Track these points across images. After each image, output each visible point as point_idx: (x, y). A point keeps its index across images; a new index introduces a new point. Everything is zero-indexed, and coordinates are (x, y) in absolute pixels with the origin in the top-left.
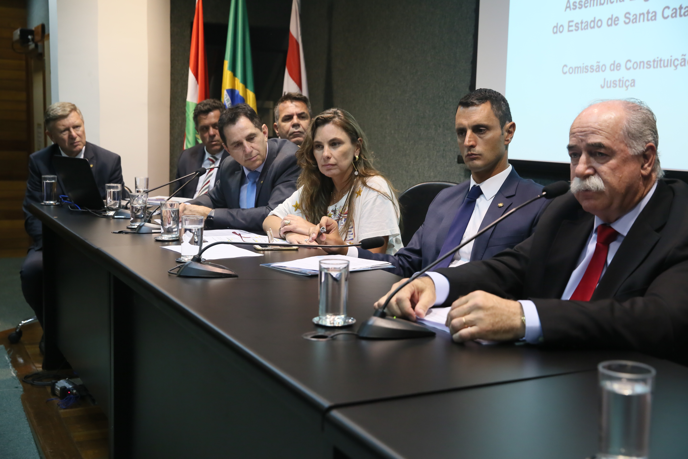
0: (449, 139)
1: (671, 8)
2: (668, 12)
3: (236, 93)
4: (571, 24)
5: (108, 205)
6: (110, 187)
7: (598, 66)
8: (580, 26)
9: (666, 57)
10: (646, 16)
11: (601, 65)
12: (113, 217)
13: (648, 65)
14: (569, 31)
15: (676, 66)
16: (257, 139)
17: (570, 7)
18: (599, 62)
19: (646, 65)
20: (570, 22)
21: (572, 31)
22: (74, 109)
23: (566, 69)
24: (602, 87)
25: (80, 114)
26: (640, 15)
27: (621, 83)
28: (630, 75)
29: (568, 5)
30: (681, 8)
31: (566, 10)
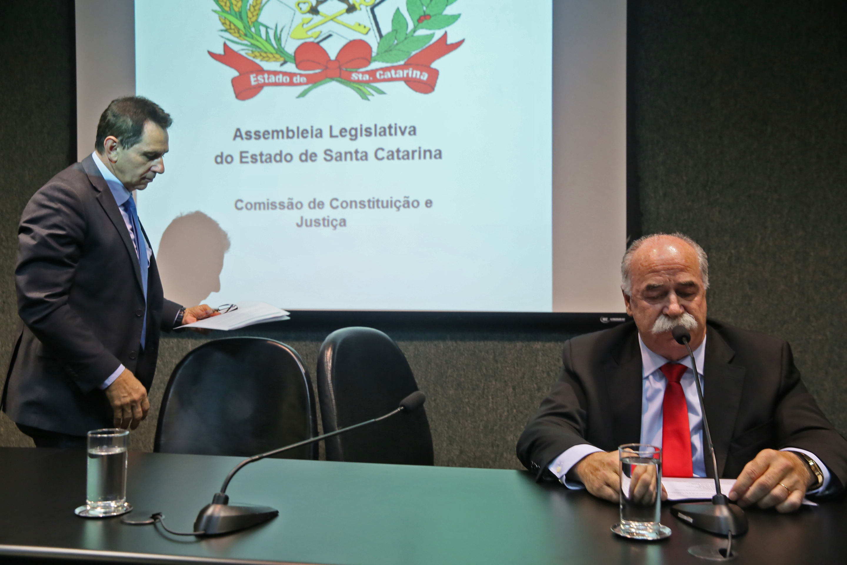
1: (386, 150)
2: (382, 154)
4: (244, 155)
7: (291, 203)
8: (258, 158)
9: (385, 198)
10: (354, 155)
11: (294, 201)
13: (362, 204)
14: (241, 162)
15: (398, 208)
17: (241, 136)
19: (358, 205)
20: (241, 153)
21: (247, 162)
23: (240, 205)
24: (300, 226)
26: (346, 153)
27: (326, 222)
28: (338, 214)
29: (238, 134)
30: (398, 151)
31: (234, 139)
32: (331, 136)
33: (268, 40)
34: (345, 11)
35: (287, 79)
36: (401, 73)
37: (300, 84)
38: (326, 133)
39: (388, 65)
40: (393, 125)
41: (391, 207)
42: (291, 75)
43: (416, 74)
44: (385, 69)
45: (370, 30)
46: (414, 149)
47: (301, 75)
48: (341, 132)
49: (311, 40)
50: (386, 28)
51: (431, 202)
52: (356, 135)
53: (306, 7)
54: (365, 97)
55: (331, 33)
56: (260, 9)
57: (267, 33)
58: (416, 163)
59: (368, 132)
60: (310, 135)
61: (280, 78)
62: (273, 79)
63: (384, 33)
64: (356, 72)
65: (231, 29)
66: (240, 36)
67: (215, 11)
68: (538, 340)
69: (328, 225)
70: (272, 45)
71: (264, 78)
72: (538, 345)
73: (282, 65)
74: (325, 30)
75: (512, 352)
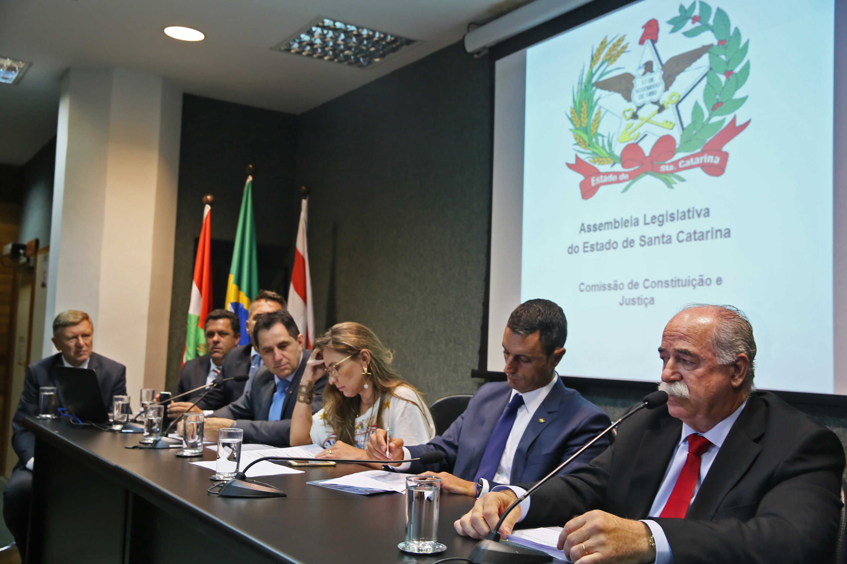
0: (461, 354)
1: (686, 233)
2: (682, 237)
3: (241, 306)
4: (586, 245)
5: (115, 419)
6: (118, 400)
7: (616, 285)
8: (595, 247)
9: (683, 277)
10: (661, 239)
11: (618, 283)
12: (120, 431)
13: (667, 284)
14: (585, 251)
15: (694, 286)
16: (289, 348)
17: (584, 230)
18: (616, 281)
19: (664, 285)
20: (585, 243)
22: (86, 317)
23: (583, 287)
24: (621, 304)
25: (91, 323)
26: (655, 238)
27: (640, 301)
28: (647, 294)
29: (582, 228)
30: (695, 233)
31: (580, 232)
32: (646, 224)
33: (603, 147)
34: (656, 112)
35: (615, 178)
36: (698, 161)
37: (624, 181)
38: (641, 222)
39: (688, 154)
40: (691, 209)
41: (689, 285)
42: (618, 174)
43: (709, 159)
44: (686, 159)
45: (674, 125)
46: (708, 229)
47: (625, 173)
48: (652, 219)
49: (632, 142)
50: (687, 121)
51: (721, 280)
52: (663, 221)
53: (629, 114)
54: (670, 185)
55: (646, 133)
56: (599, 122)
57: (603, 141)
58: (709, 242)
59: (672, 217)
60: (629, 224)
62: (606, 179)
64: (664, 164)
65: (580, 142)
66: (586, 147)
67: (570, 130)
69: (641, 304)
70: (605, 150)
71: (600, 179)
73: (612, 166)
74: (642, 131)
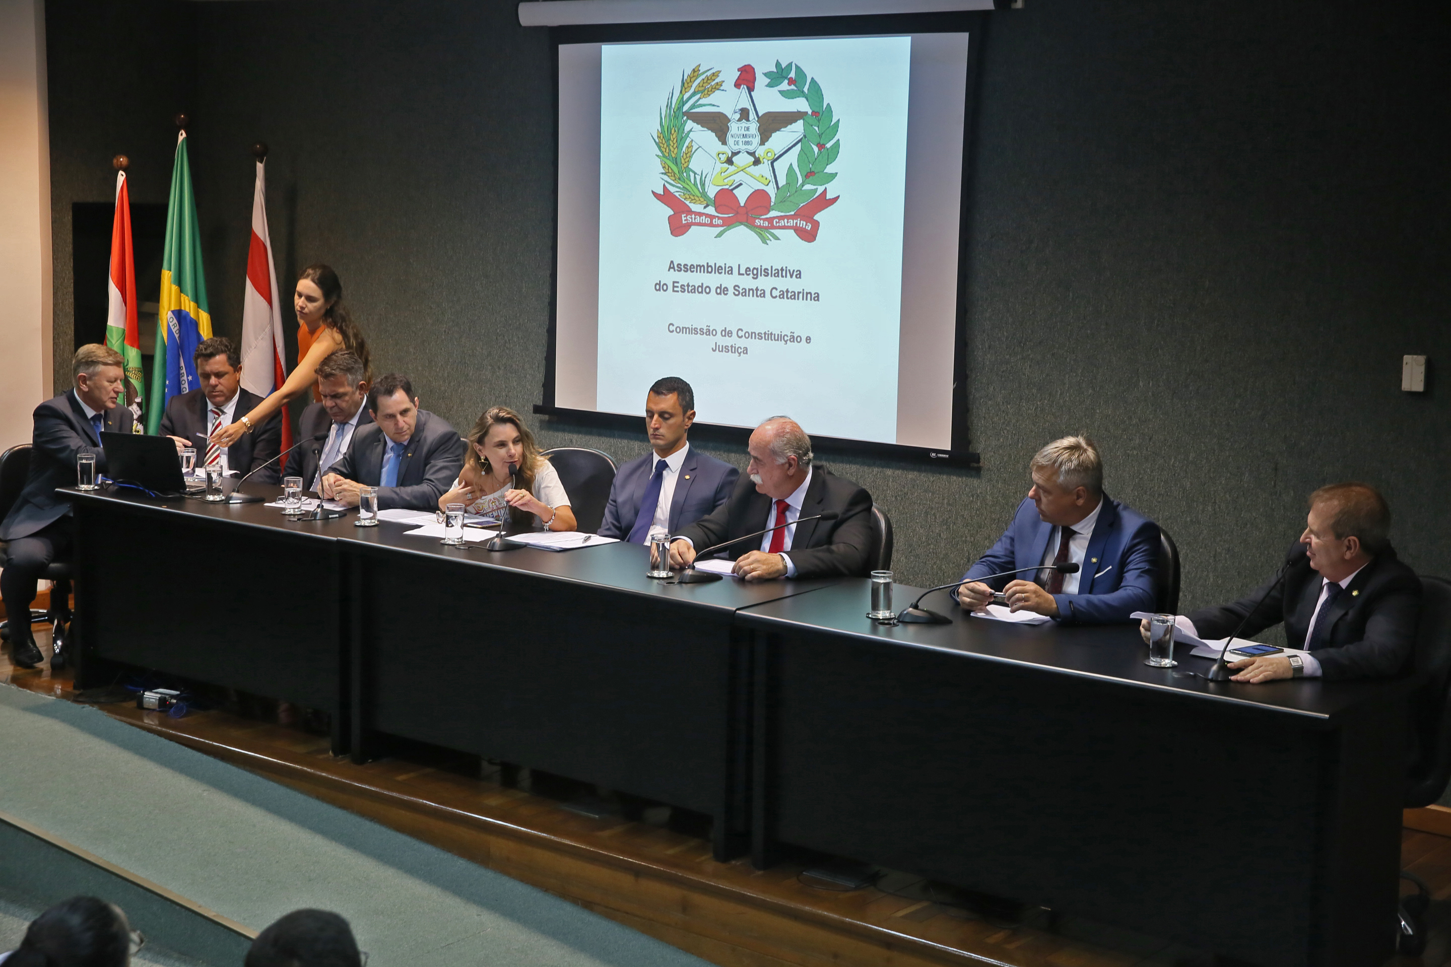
1: (779, 290)
2: (776, 293)
4: (676, 284)
7: (708, 330)
8: (686, 288)
9: (776, 332)
10: (755, 292)
11: (711, 329)
13: (760, 336)
14: (674, 291)
15: (786, 342)
17: (674, 268)
18: (709, 327)
19: (757, 336)
20: (674, 282)
21: (678, 291)
23: (672, 328)
24: (714, 350)
26: (749, 290)
27: (733, 349)
28: (742, 343)
29: (671, 266)
30: (787, 291)
31: (669, 270)
32: (739, 274)
33: (695, 184)
34: (752, 163)
35: (707, 221)
36: (792, 223)
37: (718, 226)
38: (735, 271)
39: (783, 214)
40: (784, 268)
41: (781, 340)
42: (712, 217)
43: (802, 224)
44: (781, 218)
45: (770, 181)
46: (799, 291)
47: (719, 218)
48: (746, 271)
49: (727, 187)
50: (782, 182)
51: (810, 339)
52: (757, 275)
53: (724, 158)
54: (764, 241)
55: (741, 182)
56: (691, 157)
57: (695, 178)
58: (799, 303)
59: (766, 273)
60: (723, 271)
61: (704, 219)
63: (780, 186)
64: (759, 218)
65: (669, 172)
66: (675, 179)
67: (657, 156)
68: (889, 468)
69: (735, 352)
70: (698, 188)
71: (692, 218)
72: (889, 472)
73: (705, 207)
74: (737, 178)
75: (870, 476)
